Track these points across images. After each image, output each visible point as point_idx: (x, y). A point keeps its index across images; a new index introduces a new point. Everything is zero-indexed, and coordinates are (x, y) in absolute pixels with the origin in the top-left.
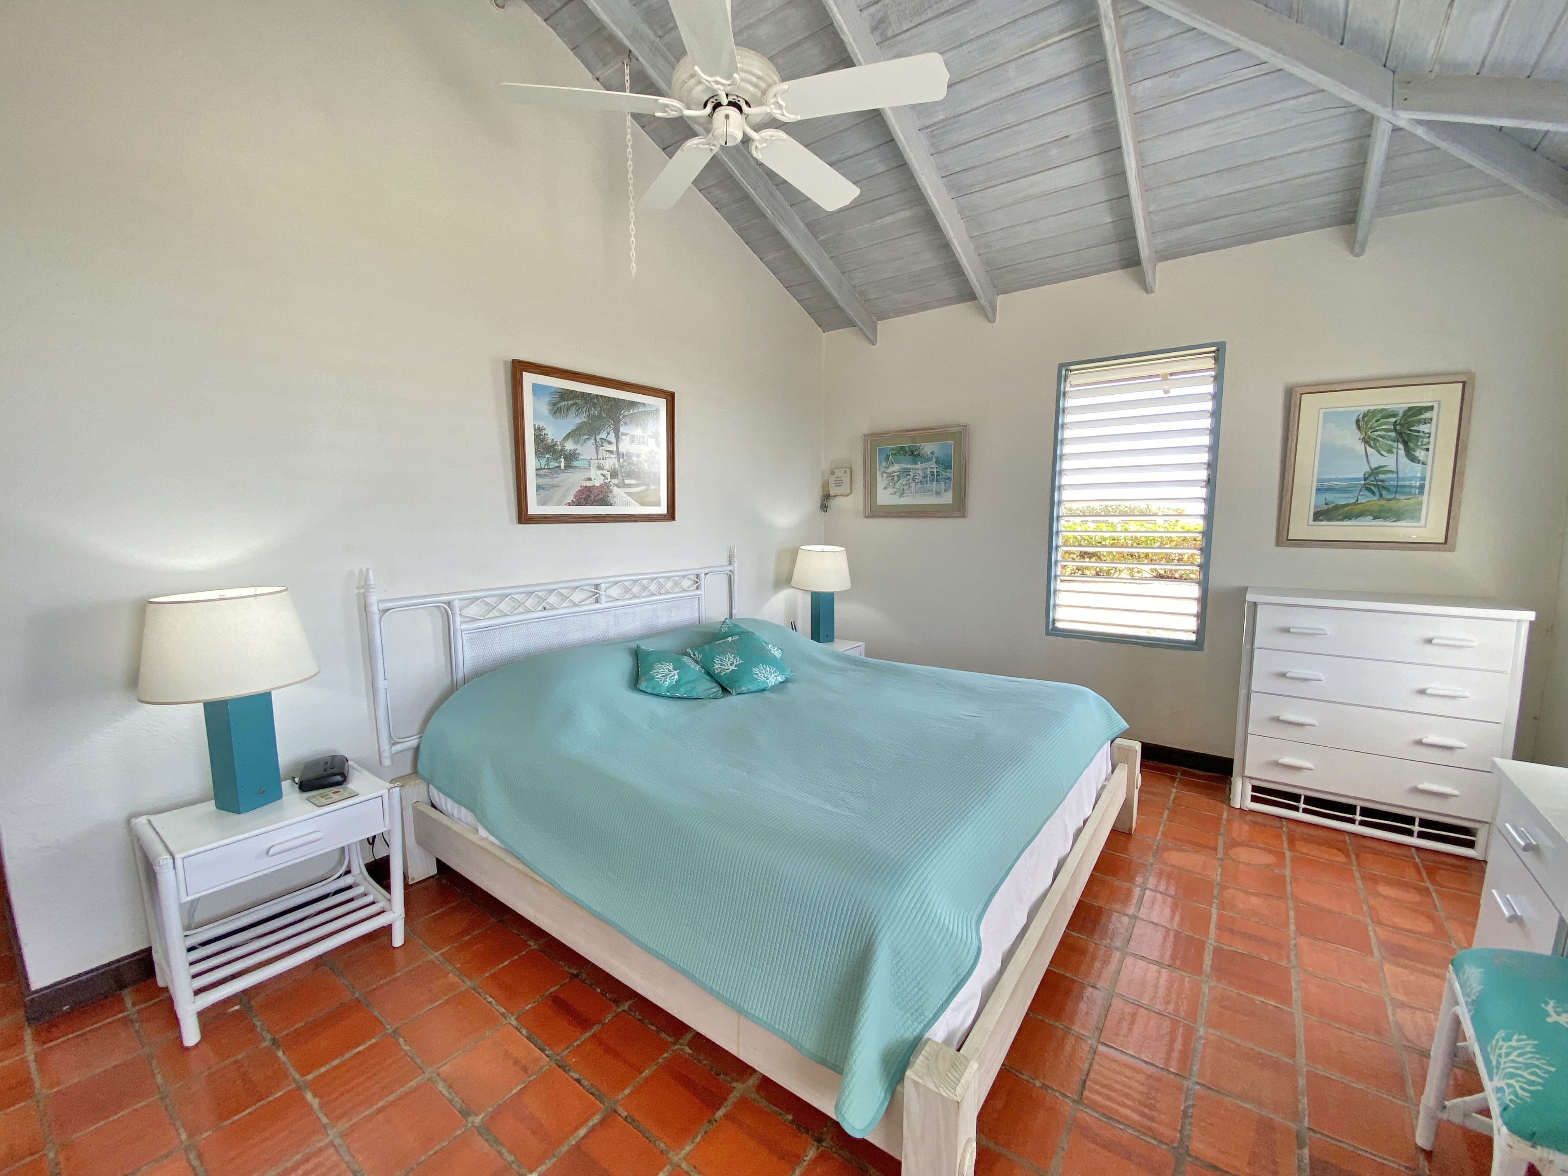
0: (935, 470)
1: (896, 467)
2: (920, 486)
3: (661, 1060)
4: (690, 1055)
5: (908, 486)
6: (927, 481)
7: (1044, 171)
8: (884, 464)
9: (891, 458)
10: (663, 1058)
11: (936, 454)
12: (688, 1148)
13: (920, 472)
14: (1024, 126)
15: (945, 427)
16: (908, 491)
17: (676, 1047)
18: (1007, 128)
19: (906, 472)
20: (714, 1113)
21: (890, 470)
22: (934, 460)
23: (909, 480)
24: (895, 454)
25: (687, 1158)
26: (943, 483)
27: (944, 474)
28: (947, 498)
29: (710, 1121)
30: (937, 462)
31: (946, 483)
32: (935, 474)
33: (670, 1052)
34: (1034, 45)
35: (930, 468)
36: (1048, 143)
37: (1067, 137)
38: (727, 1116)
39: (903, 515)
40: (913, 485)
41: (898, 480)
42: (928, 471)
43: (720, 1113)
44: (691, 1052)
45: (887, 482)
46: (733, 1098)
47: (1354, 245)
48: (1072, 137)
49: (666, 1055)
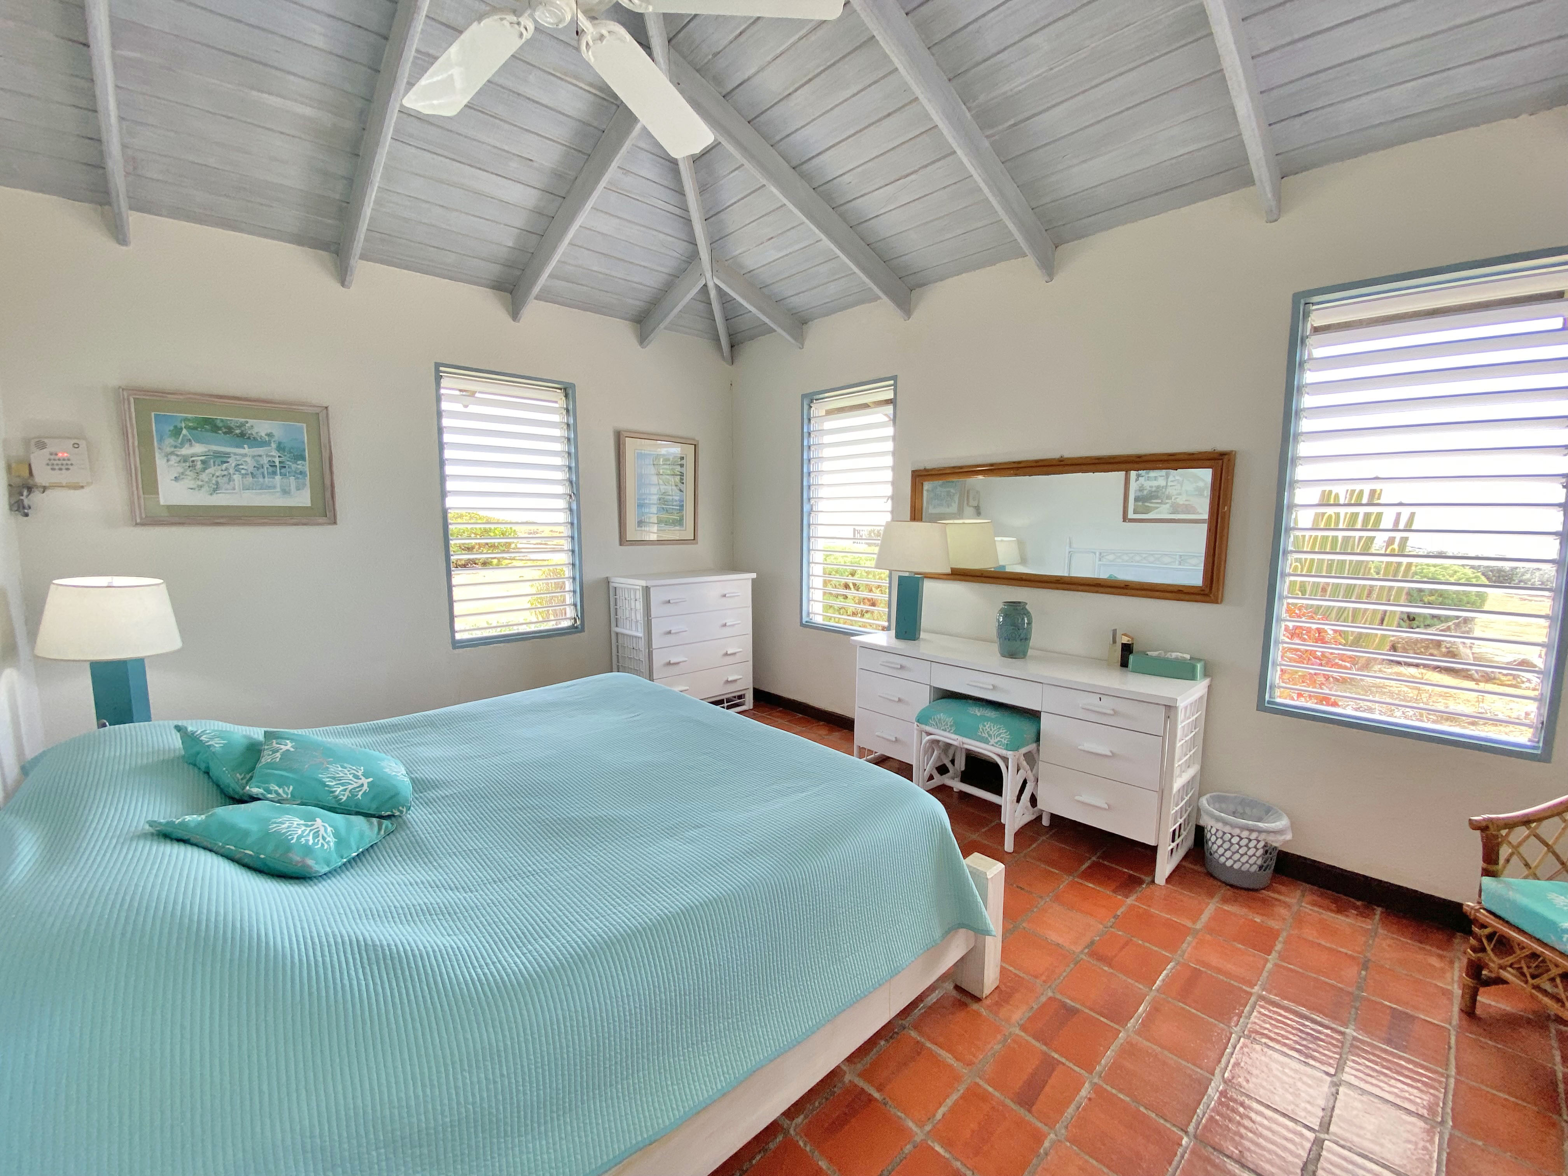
0: (277, 460)
1: (198, 448)
2: (250, 479)
3: (808, 1149)
4: (805, 1118)
5: (226, 479)
6: (263, 474)
7: (492, 173)
8: (169, 441)
9: (184, 432)
10: (805, 1145)
11: (276, 438)
12: (911, 1124)
13: (248, 459)
14: (506, 126)
15: (291, 404)
16: (228, 487)
17: (792, 1132)
18: (491, 116)
19: (222, 458)
20: (876, 1100)
21: (186, 451)
22: (274, 445)
23: (226, 469)
24: (195, 428)
25: (921, 1124)
26: (292, 478)
27: (294, 466)
28: (303, 498)
29: (885, 1104)
30: (280, 448)
31: (298, 478)
32: (277, 464)
33: (798, 1138)
34: (565, 74)
35: (267, 456)
36: (514, 154)
37: (531, 160)
38: (879, 1089)
39: (222, 521)
40: (237, 477)
41: (204, 469)
42: (265, 461)
43: (876, 1095)
44: (802, 1117)
45: (181, 470)
46: (861, 1083)
47: (643, 338)
48: (535, 164)
49: (801, 1144)
